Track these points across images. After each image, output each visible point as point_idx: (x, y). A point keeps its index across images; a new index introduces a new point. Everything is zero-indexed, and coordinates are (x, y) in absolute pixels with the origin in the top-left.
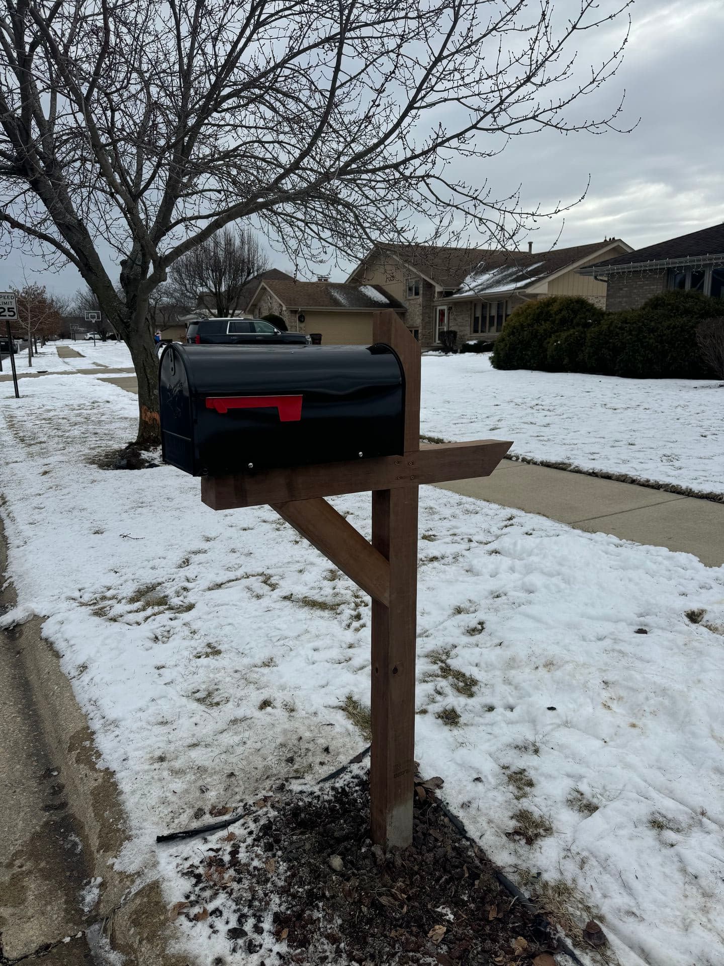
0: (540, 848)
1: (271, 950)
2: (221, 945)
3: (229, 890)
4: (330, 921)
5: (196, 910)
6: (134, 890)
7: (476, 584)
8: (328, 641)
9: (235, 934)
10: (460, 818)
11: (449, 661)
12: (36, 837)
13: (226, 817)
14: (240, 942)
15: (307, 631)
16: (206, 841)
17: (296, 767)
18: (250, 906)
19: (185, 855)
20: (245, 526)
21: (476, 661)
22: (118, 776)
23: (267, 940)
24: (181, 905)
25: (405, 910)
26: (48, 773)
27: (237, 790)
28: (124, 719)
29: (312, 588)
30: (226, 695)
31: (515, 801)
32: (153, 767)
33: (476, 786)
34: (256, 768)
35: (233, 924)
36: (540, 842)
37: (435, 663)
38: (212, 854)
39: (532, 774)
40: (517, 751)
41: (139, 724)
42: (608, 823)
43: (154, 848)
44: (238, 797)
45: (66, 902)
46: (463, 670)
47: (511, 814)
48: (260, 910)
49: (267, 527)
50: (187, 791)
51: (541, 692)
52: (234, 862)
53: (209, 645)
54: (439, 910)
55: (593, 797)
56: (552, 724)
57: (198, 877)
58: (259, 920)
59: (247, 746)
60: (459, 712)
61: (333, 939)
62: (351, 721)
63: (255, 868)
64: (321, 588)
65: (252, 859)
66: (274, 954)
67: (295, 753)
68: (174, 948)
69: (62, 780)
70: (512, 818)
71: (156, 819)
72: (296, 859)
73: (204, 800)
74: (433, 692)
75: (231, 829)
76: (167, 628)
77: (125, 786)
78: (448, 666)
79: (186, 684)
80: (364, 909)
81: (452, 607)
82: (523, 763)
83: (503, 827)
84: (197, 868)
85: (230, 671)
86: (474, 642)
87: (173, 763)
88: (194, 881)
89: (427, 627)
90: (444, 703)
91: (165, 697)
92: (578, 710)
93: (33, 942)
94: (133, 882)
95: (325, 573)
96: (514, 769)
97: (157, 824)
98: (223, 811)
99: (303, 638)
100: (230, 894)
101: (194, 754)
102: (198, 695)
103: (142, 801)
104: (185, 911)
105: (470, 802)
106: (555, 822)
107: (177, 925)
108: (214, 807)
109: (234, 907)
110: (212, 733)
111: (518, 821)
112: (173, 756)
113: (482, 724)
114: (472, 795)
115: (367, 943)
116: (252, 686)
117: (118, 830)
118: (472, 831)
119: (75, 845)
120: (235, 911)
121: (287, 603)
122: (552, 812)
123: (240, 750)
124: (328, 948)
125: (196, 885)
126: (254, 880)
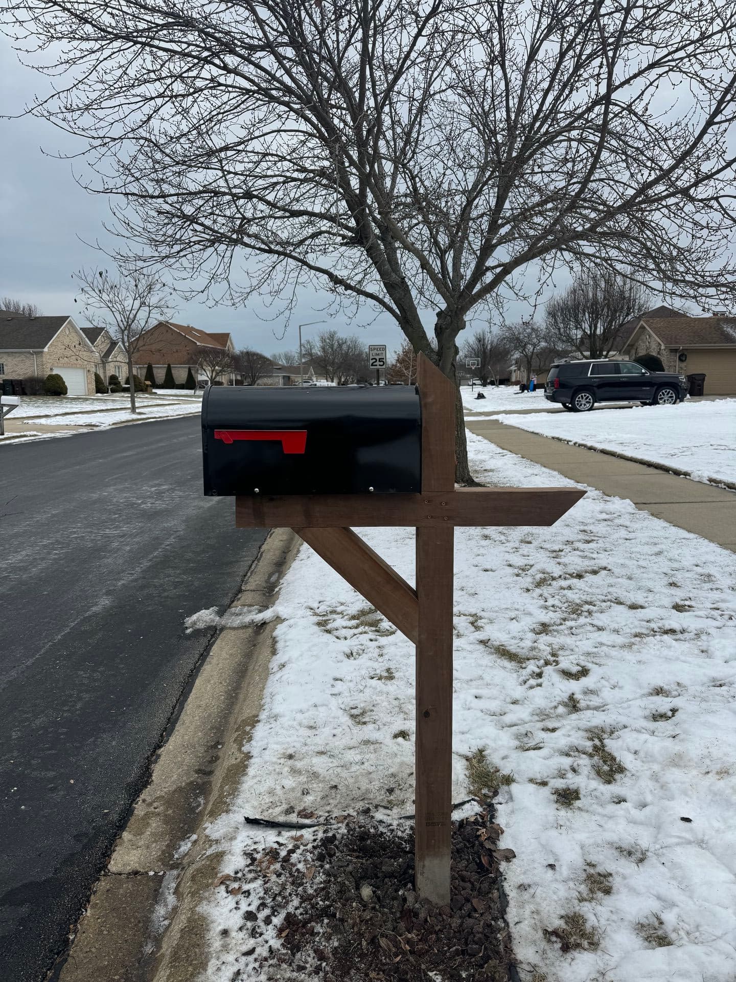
0: (573, 960)
1: (267, 942)
2: (235, 920)
3: (267, 879)
4: (328, 939)
5: (236, 885)
6: (209, 852)
7: (700, 667)
8: (495, 691)
9: (250, 916)
10: (509, 898)
11: (606, 742)
12: (179, 790)
13: (307, 821)
14: (249, 924)
15: (481, 678)
16: (279, 834)
17: (392, 797)
18: (274, 899)
19: (257, 840)
20: (488, 567)
21: (637, 748)
22: (252, 761)
23: (270, 933)
24: (227, 877)
25: (398, 959)
26: (215, 746)
27: (331, 801)
28: (284, 716)
29: (514, 638)
30: (376, 717)
31: (576, 902)
32: (279, 761)
33: (546, 872)
34: (359, 789)
35: (253, 908)
36: (576, 954)
37: (591, 739)
38: (276, 846)
39: (616, 882)
40: (616, 853)
41: (291, 723)
42: (669, 964)
43: (239, 826)
44: (328, 808)
45: (168, 846)
46: (616, 754)
47: (563, 913)
48: (279, 906)
49: (510, 570)
50: (293, 789)
51: (688, 799)
52: (286, 859)
53: (388, 670)
54: (431, 974)
55: (674, 931)
56: (679, 837)
57: (253, 860)
58: (274, 912)
59: (363, 767)
60: (581, 796)
61: (321, 956)
62: (467, 773)
63: (298, 870)
64: (522, 639)
65: (300, 862)
66: (267, 946)
67: (399, 785)
68: (203, 908)
69: (220, 754)
70: (562, 917)
71: (256, 804)
72: (335, 876)
73: (301, 800)
74: (568, 768)
75: (304, 832)
76: (363, 647)
77: (251, 771)
78: (603, 746)
79: (349, 699)
80: (364, 943)
81: (652, 686)
82: (614, 867)
83: (546, 922)
84: (258, 853)
85: (392, 697)
86: (652, 729)
87: (296, 763)
88: (249, 861)
89: (609, 701)
90: (570, 782)
91: (327, 706)
92: (724, 832)
93: (129, 865)
94: (211, 846)
95: (534, 626)
96: (600, 869)
97: (255, 808)
98: (310, 816)
99: (474, 683)
100: (266, 883)
101: (317, 760)
102: (354, 712)
103: (255, 786)
104: (228, 883)
105: (529, 886)
106: (607, 939)
107: (216, 891)
108: (304, 810)
109: (261, 894)
110: (342, 747)
111: (566, 923)
112: (301, 756)
113: (599, 814)
114: (536, 879)
115: (349, 973)
116: (402, 715)
117: (225, 803)
118: (512, 914)
119: (199, 805)
120: (260, 898)
121: (481, 647)
122: (609, 928)
123: (354, 768)
124: (312, 961)
125: (248, 866)
126: (290, 880)
